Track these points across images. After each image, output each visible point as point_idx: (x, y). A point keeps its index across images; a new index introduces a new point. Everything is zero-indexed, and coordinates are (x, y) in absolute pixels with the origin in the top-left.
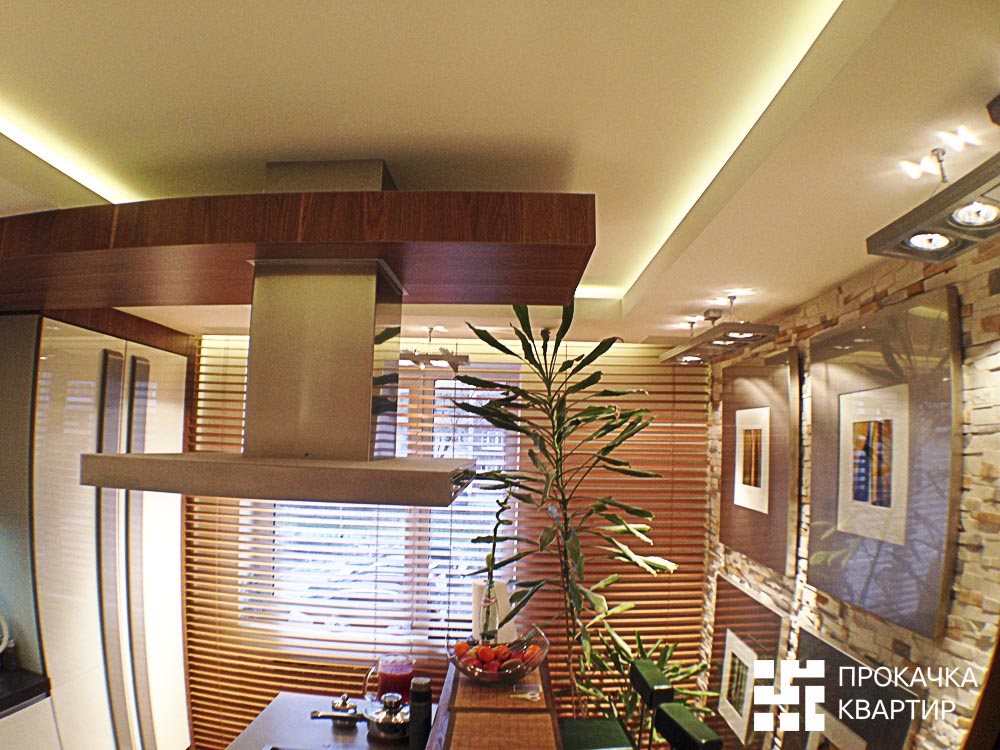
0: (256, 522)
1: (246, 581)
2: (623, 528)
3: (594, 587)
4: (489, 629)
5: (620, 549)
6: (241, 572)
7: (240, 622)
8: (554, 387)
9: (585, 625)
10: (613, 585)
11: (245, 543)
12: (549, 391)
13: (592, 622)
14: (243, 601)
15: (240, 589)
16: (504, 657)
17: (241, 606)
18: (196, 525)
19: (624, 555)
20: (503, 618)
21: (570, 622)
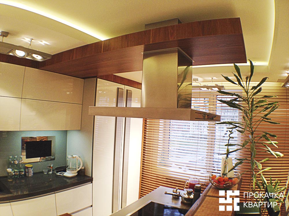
0: (164, 137)
1: (160, 154)
2: (269, 142)
3: (260, 162)
4: (225, 172)
5: (268, 149)
6: (159, 152)
7: (157, 166)
8: (249, 94)
9: (256, 174)
10: (266, 162)
11: (161, 143)
12: (247, 95)
13: (258, 173)
14: (159, 160)
15: (158, 156)
16: (226, 181)
17: (158, 161)
18: (147, 137)
19: (269, 151)
20: (230, 170)
21: (252, 173)
